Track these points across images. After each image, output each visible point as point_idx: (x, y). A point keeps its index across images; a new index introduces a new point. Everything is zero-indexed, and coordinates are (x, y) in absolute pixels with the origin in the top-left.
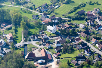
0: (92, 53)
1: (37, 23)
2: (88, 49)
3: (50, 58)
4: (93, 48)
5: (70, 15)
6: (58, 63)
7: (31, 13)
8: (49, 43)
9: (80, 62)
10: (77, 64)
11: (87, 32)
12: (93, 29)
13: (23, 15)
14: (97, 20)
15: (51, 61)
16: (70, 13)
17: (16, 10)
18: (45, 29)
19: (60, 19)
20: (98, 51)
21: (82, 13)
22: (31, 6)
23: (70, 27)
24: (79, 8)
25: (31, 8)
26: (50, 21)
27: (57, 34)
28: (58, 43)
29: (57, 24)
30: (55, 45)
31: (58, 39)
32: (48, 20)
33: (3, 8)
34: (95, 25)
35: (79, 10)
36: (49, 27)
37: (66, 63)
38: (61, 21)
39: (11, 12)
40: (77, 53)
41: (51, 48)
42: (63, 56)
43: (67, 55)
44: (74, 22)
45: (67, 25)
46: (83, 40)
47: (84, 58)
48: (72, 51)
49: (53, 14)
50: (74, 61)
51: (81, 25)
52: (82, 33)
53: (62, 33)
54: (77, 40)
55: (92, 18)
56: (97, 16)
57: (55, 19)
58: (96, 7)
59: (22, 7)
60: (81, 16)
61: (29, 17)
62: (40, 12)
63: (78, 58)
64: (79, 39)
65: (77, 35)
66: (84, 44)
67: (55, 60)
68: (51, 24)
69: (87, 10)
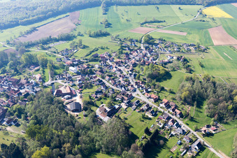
0: (107, 88)
1: (61, 65)
2: (103, 84)
3: (74, 93)
4: (107, 84)
5: (87, 57)
6: (81, 97)
7: (55, 56)
8: (72, 81)
9: (98, 96)
10: (96, 97)
11: (102, 71)
12: (106, 69)
13: (49, 58)
14: (108, 61)
15: (75, 95)
16: (88, 55)
17: (43, 54)
18: (67, 70)
19: (79, 61)
20: (111, 86)
21: (96, 56)
22: (55, 50)
23: (88, 68)
24: (93, 51)
25: (55, 53)
26: (71, 63)
27: (78, 73)
28: (80, 80)
29: (77, 65)
30: (77, 83)
31: (79, 77)
32: (69, 62)
33: (31, 53)
34: (107, 65)
35: (93, 54)
36: (71, 68)
37: (88, 97)
38: (80, 63)
39: (38, 56)
40: (95, 89)
41: (75, 85)
42: (85, 91)
43: (87, 90)
44: (91, 63)
45: (85, 65)
46: (99, 77)
47: (101, 92)
48: (91, 87)
49: (73, 57)
50: (94, 95)
51: (97, 65)
52: (98, 72)
53: (83, 73)
54: (95, 77)
55: (104, 60)
56: (108, 58)
57: (75, 61)
58: (106, 51)
59: (46, 51)
60: (95, 59)
61: (54, 60)
62: (63, 55)
63: (97, 93)
64: (96, 77)
65: (94, 74)
66: (100, 81)
67: (79, 95)
68: (73, 65)
69: (101, 53)
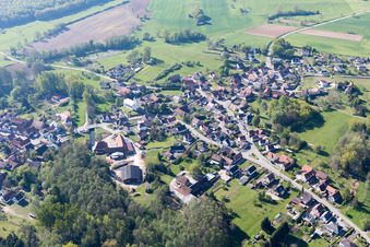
0: (193, 140)
1: (107, 95)
2: (187, 133)
3: (130, 149)
4: (195, 133)
5: (159, 82)
6: (143, 157)
7: (98, 79)
8: (128, 125)
9: (176, 155)
10: (172, 158)
11: (185, 109)
12: (193, 104)
13: (86, 82)
14: (199, 90)
15: (133, 153)
16: (158, 79)
17: (75, 74)
18: (120, 104)
19: (143, 88)
20: (202, 138)
21: (177, 79)
22: (98, 67)
23: (160, 101)
24: (171, 71)
25: (99, 72)
26: (128, 91)
27: (140, 112)
28: (142, 125)
29: (139, 96)
30: (137, 129)
31: (142, 119)
32: (125, 90)
33: (53, 72)
34: (196, 98)
35: (171, 75)
36: (127, 101)
37: (156, 157)
38: (145, 92)
39: (67, 78)
40: (172, 141)
41: (132, 134)
42: (151, 145)
43: (156, 144)
44: (165, 93)
45: (154, 97)
46: (179, 120)
47: (182, 148)
48: (164, 137)
49: (132, 81)
50: (168, 153)
51: (177, 97)
52: (178, 110)
53: (149, 111)
54: (171, 120)
55: (192, 86)
56: (200, 83)
57: (136, 89)
58: (197, 70)
59: (83, 69)
60: (175, 84)
61: (96, 86)
62: (113, 77)
63: (174, 149)
64: (174, 119)
65: (171, 113)
66: (181, 127)
67: (139, 152)
68: (131, 96)
69: (185, 74)
